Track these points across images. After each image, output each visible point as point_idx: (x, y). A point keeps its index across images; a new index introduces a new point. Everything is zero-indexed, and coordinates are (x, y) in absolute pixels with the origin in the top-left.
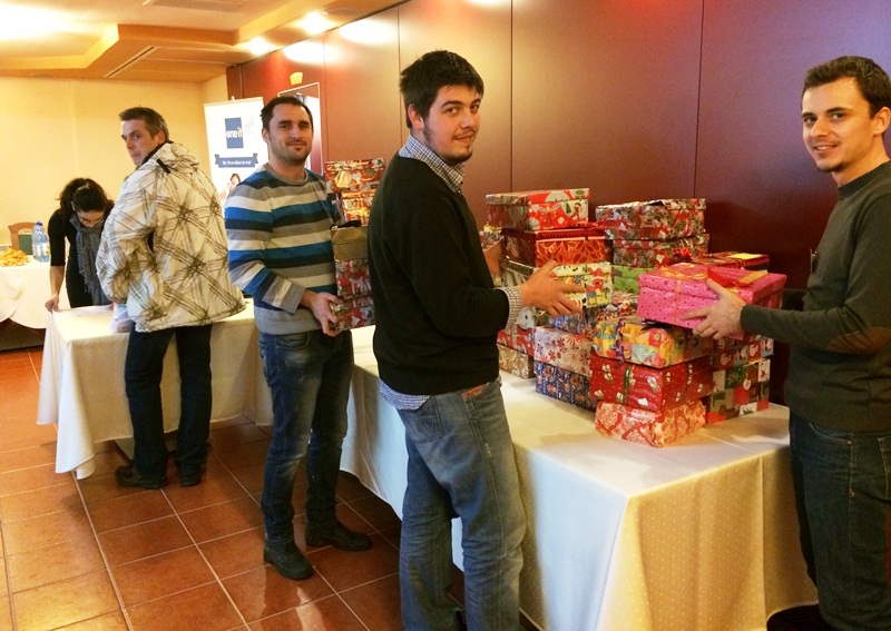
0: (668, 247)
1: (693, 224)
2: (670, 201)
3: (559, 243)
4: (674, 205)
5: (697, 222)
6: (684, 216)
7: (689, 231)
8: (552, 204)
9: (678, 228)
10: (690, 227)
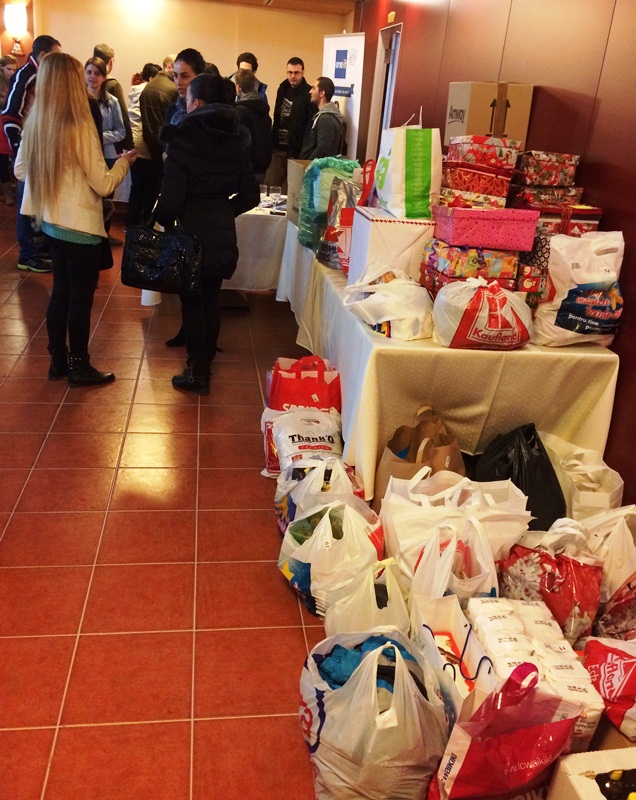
0: (535, 192)
1: (561, 175)
2: (541, 153)
3: (475, 174)
4: (543, 156)
5: (565, 175)
6: (552, 167)
7: (555, 181)
8: (489, 147)
9: (543, 177)
10: (556, 178)
